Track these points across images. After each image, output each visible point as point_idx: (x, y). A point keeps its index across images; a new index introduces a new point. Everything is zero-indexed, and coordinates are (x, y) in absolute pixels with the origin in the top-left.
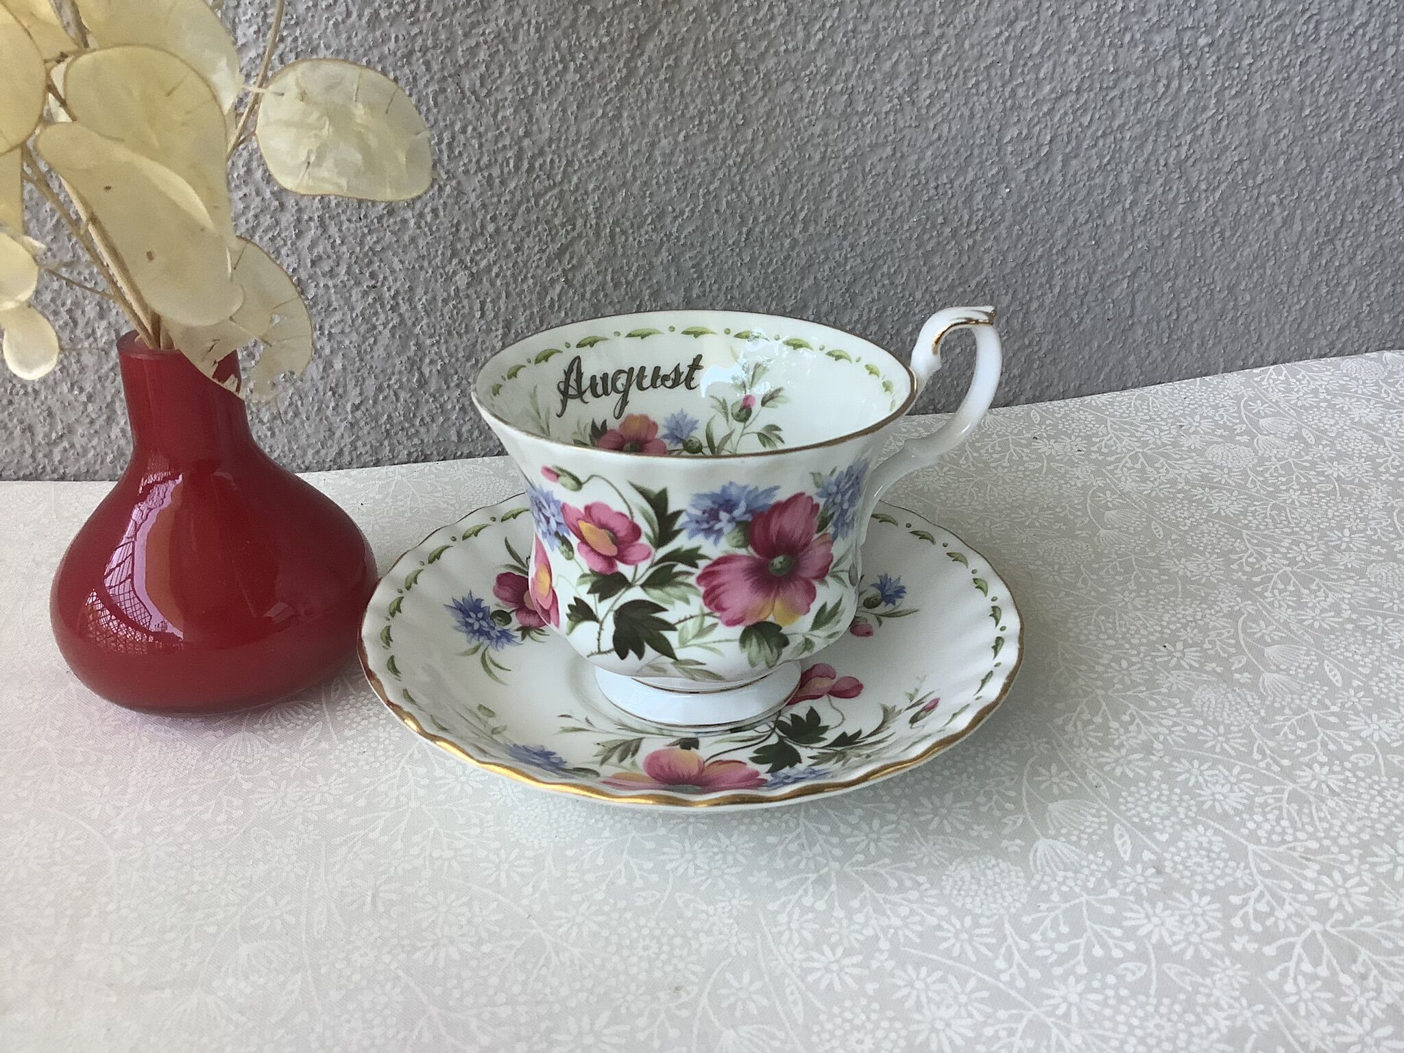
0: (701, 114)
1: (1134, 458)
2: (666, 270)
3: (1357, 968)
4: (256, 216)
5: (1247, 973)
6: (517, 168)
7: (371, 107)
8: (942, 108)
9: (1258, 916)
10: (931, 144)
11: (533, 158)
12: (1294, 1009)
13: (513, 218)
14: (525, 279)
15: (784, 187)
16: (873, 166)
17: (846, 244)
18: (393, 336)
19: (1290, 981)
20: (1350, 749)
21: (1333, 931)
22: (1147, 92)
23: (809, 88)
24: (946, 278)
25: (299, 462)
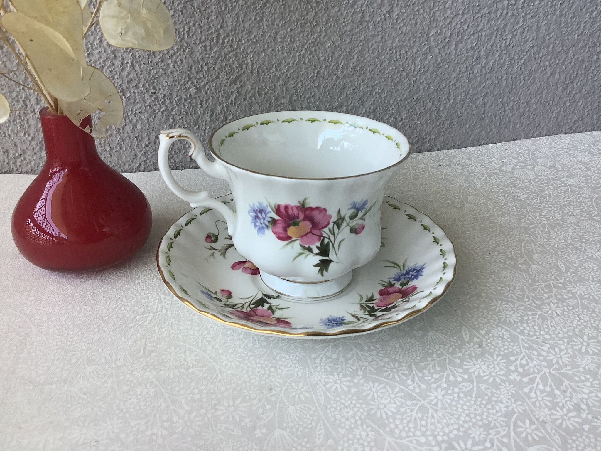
0: (298, 20)
1: (482, 175)
2: (282, 88)
3: (563, 388)
4: (104, 61)
5: (515, 389)
6: (217, 42)
7: (149, 10)
8: (403, 20)
9: (522, 366)
10: (398, 36)
11: (224, 38)
12: (534, 404)
13: (215, 64)
14: (220, 91)
15: (334, 53)
16: (372, 45)
17: (360, 78)
18: (163, 114)
19: (533, 392)
20: (566, 297)
21: (553, 372)
22: (493, 15)
23: (345, 10)
24: (403, 95)
25: (122, 168)
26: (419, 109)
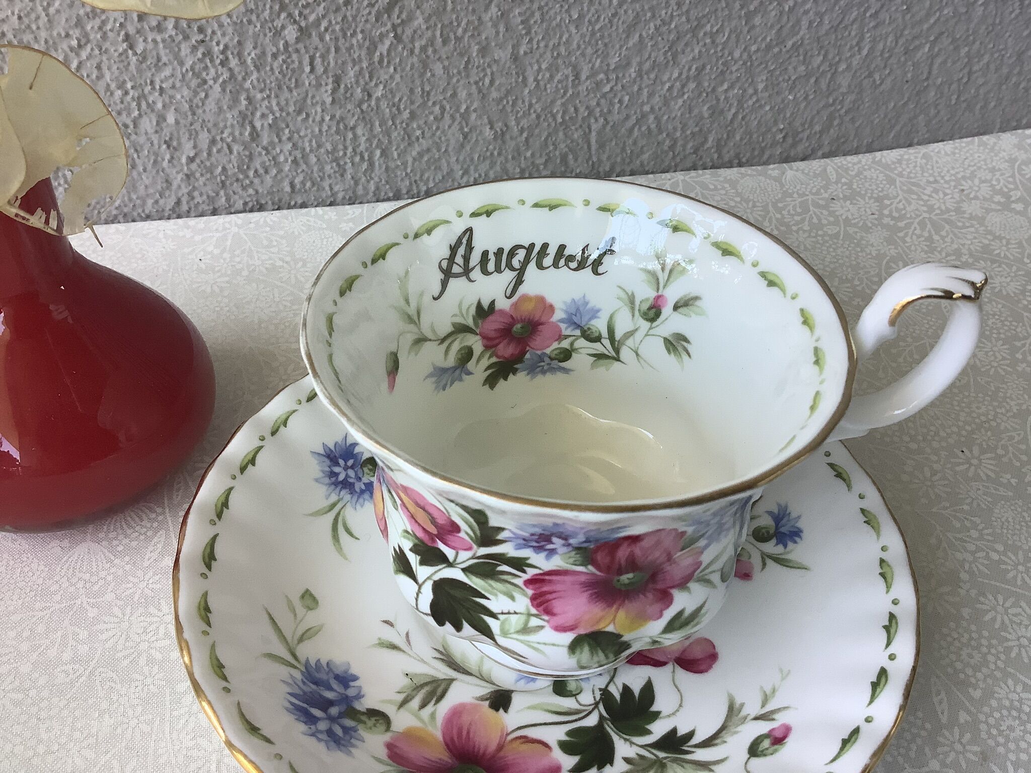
1: (922, 224)
2: (495, 25)
14: (354, 34)
18: (224, 90)
24: (764, 39)
25: (140, 211)
26: (795, 68)
